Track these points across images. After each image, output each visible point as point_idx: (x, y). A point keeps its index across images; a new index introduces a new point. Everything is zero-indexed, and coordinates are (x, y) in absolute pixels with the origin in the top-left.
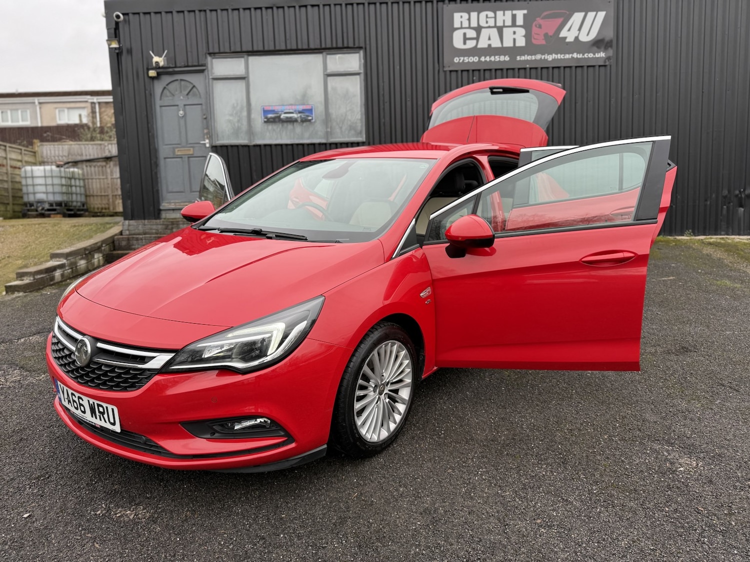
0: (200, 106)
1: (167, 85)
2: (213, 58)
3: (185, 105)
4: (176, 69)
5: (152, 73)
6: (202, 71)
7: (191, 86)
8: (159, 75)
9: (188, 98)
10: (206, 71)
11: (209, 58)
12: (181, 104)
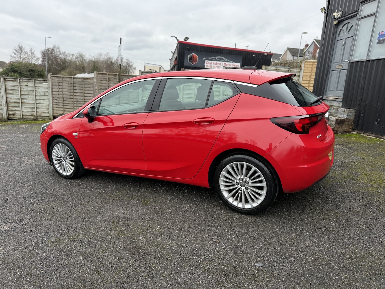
0: (351, 38)
1: (342, 27)
2: (363, 5)
3: (346, 38)
4: (346, 17)
5: (336, 22)
6: (356, 15)
7: (351, 26)
8: (339, 23)
9: (349, 34)
10: (358, 14)
11: (361, 5)
12: (344, 38)
